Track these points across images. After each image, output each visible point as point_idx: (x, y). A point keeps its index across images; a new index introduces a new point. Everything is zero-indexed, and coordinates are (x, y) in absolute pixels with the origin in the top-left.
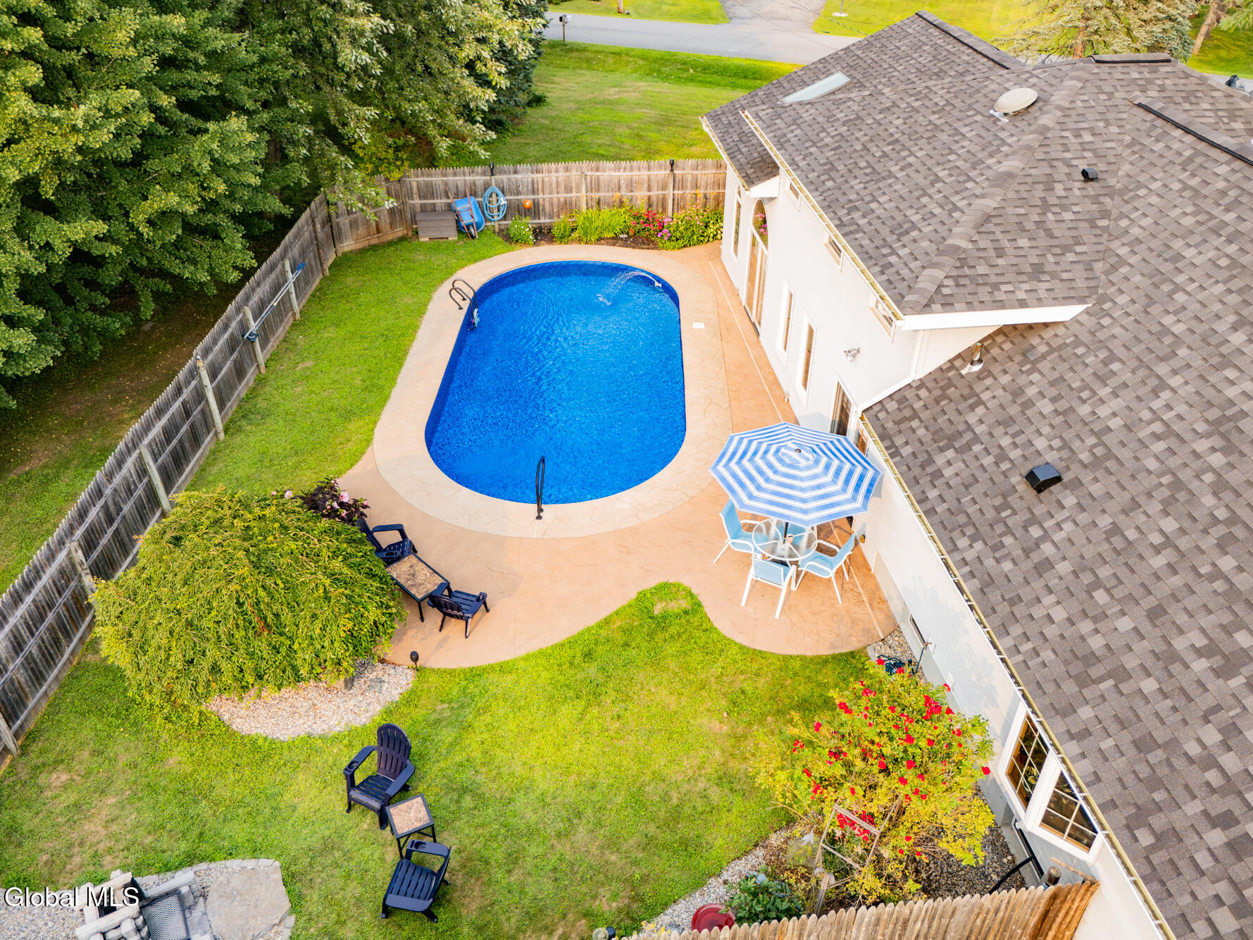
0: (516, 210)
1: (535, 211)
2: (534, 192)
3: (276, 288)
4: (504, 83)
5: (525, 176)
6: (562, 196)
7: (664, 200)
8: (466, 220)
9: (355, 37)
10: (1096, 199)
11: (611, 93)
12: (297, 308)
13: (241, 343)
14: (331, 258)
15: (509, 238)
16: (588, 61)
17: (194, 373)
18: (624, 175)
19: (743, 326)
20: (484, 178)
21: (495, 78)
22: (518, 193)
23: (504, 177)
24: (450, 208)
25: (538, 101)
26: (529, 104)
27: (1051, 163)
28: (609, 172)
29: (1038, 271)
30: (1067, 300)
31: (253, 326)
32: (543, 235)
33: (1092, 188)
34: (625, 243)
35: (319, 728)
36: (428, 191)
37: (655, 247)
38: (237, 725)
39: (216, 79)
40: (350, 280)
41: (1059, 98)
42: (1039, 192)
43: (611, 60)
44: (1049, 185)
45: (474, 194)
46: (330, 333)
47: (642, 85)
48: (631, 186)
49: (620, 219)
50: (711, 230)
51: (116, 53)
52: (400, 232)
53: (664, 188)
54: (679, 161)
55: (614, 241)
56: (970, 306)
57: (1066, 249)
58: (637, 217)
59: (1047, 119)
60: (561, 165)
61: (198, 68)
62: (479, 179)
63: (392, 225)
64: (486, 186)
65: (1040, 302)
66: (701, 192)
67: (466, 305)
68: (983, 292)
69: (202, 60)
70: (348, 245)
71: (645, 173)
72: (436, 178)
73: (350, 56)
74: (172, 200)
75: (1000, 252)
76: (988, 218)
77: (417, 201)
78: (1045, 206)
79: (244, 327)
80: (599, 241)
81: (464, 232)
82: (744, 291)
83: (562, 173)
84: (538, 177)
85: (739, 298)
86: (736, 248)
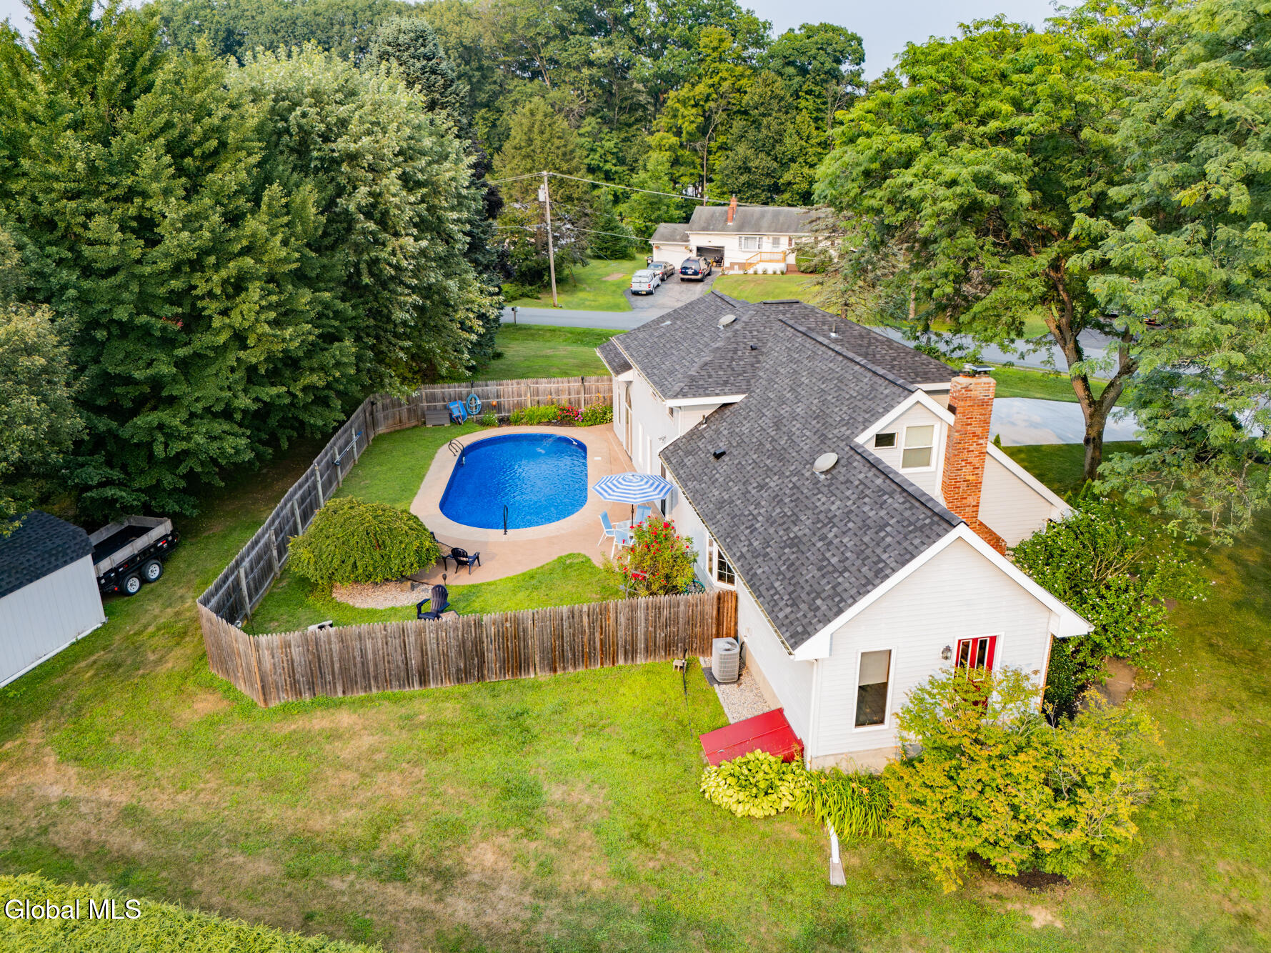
0: (486, 408)
1: (498, 408)
2: (498, 396)
3: (347, 443)
4: (482, 331)
5: (492, 387)
6: (516, 399)
7: (579, 400)
8: (456, 414)
9: (402, 306)
10: (755, 357)
11: (549, 352)
12: (356, 457)
13: (332, 465)
14: (372, 437)
15: (484, 424)
16: (532, 335)
17: (313, 473)
18: (553, 386)
19: (623, 458)
20: (467, 389)
21: (476, 328)
22: (488, 398)
23: (480, 389)
24: (446, 408)
25: (498, 356)
26: (493, 358)
27: (737, 343)
28: (544, 385)
29: (726, 383)
30: (737, 393)
31: (338, 458)
32: (504, 421)
33: (754, 353)
34: (555, 424)
35: (398, 605)
36: (432, 398)
37: (574, 425)
38: (357, 605)
39: (337, 323)
40: (385, 446)
41: (745, 318)
42: (730, 354)
43: (548, 334)
44: (735, 351)
45: (461, 399)
46: (378, 468)
47: (569, 348)
48: (558, 392)
49: (552, 410)
50: (608, 416)
51: (301, 308)
52: (414, 423)
53: (578, 393)
54: (587, 378)
55: (549, 423)
56: (694, 396)
57: (739, 375)
58: (562, 409)
59: (737, 326)
60: (515, 381)
61: (328, 318)
62: (464, 390)
63: (409, 419)
64: (468, 394)
65: (725, 394)
66: (601, 396)
67: (458, 454)
68: (701, 391)
69: (331, 315)
70: (382, 430)
71: (566, 385)
72: (438, 390)
73: (399, 315)
74: (315, 378)
75: (710, 376)
76: (706, 364)
77: (425, 404)
78: (732, 359)
79: (333, 457)
80: (539, 423)
81: (455, 421)
82: (625, 441)
83: (515, 386)
84: (501, 388)
85: (621, 447)
86: (620, 419)
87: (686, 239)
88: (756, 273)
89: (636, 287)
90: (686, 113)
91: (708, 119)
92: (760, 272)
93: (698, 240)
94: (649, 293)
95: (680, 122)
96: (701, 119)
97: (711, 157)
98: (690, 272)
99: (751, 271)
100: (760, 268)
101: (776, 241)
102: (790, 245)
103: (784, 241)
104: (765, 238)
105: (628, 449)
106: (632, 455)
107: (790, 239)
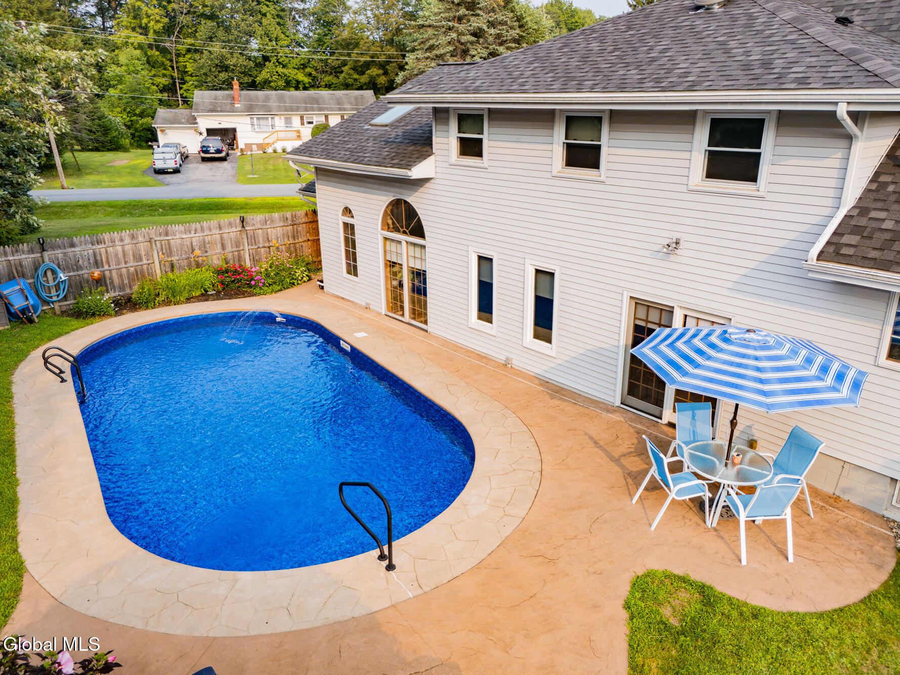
0: (80, 285)
1: (106, 282)
2: (97, 264)
5: (83, 248)
6: (132, 265)
7: (240, 256)
18: (195, 237)
19: (400, 327)
20: (33, 256)
22: (79, 268)
23: (59, 253)
28: (178, 235)
32: (126, 304)
37: (252, 295)
45: (23, 275)
49: (207, 277)
50: (298, 274)
53: (238, 244)
54: (248, 218)
55: (205, 297)
58: (220, 273)
62: (27, 258)
64: (37, 263)
66: (273, 245)
71: (216, 232)
80: (189, 300)
81: (21, 318)
82: (381, 303)
83: (127, 240)
84: (100, 248)
85: (373, 311)
86: (353, 269)
87: (193, 120)
88: (275, 151)
89: (159, 165)
90: (150, 12)
91: (173, 19)
92: (279, 150)
93: (206, 122)
94: (176, 171)
95: (145, 21)
96: (166, 20)
97: (181, 59)
98: (212, 150)
99: (270, 150)
100: (279, 146)
101: (288, 121)
102: (302, 124)
103: (296, 121)
104: (277, 118)
105: (403, 315)
106: (426, 322)
107: (302, 118)
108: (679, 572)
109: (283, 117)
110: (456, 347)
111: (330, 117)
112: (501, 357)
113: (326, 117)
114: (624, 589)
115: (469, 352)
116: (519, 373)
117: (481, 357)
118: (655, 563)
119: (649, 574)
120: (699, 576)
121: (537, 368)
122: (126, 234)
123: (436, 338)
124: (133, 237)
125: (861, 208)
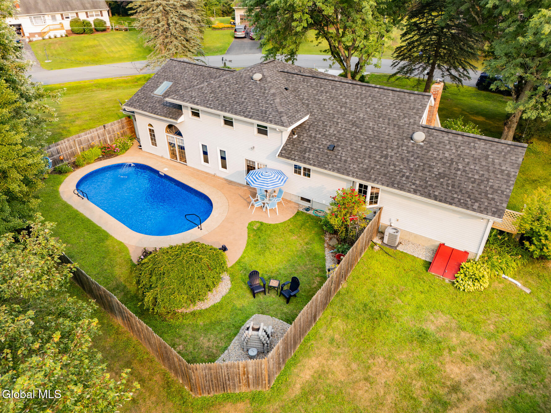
6: (69, 151)
7: (105, 139)
10: (292, 93)
18: (88, 136)
27: (278, 88)
28: (84, 136)
29: (297, 111)
33: (289, 91)
34: (104, 158)
37: (117, 155)
44: (282, 93)
48: (92, 139)
49: (98, 150)
53: (104, 135)
55: (99, 159)
56: (295, 122)
57: (297, 105)
59: (268, 79)
65: (303, 117)
66: (116, 133)
68: (294, 118)
71: (96, 133)
75: (289, 110)
76: (281, 104)
78: (286, 98)
82: (168, 155)
83: (67, 142)
84: (59, 147)
85: (165, 158)
86: (154, 144)
88: (50, 38)
99: (47, 37)
100: (52, 34)
101: (54, 18)
102: (63, 19)
103: (58, 17)
104: (46, 16)
105: (177, 159)
106: (186, 161)
107: (62, 15)
108: (257, 220)
109: (50, 16)
110: (198, 171)
111: (79, 14)
112: (213, 173)
113: (77, 14)
114: (247, 225)
115: (202, 172)
116: (219, 178)
117: (207, 173)
118: (253, 220)
119: (252, 222)
120: (260, 221)
121: (224, 176)
122: (66, 140)
123: (191, 167)
124: (68, 141)
125: (286, 144)
